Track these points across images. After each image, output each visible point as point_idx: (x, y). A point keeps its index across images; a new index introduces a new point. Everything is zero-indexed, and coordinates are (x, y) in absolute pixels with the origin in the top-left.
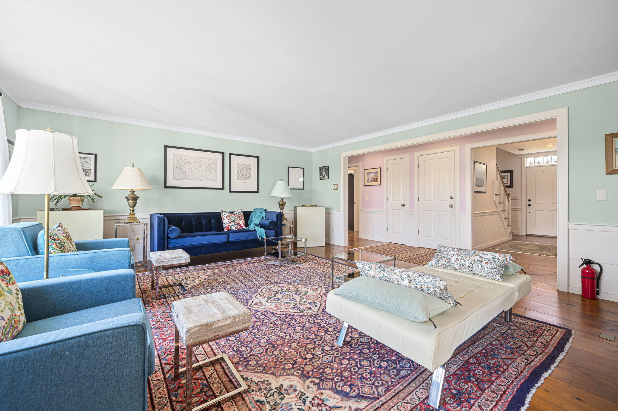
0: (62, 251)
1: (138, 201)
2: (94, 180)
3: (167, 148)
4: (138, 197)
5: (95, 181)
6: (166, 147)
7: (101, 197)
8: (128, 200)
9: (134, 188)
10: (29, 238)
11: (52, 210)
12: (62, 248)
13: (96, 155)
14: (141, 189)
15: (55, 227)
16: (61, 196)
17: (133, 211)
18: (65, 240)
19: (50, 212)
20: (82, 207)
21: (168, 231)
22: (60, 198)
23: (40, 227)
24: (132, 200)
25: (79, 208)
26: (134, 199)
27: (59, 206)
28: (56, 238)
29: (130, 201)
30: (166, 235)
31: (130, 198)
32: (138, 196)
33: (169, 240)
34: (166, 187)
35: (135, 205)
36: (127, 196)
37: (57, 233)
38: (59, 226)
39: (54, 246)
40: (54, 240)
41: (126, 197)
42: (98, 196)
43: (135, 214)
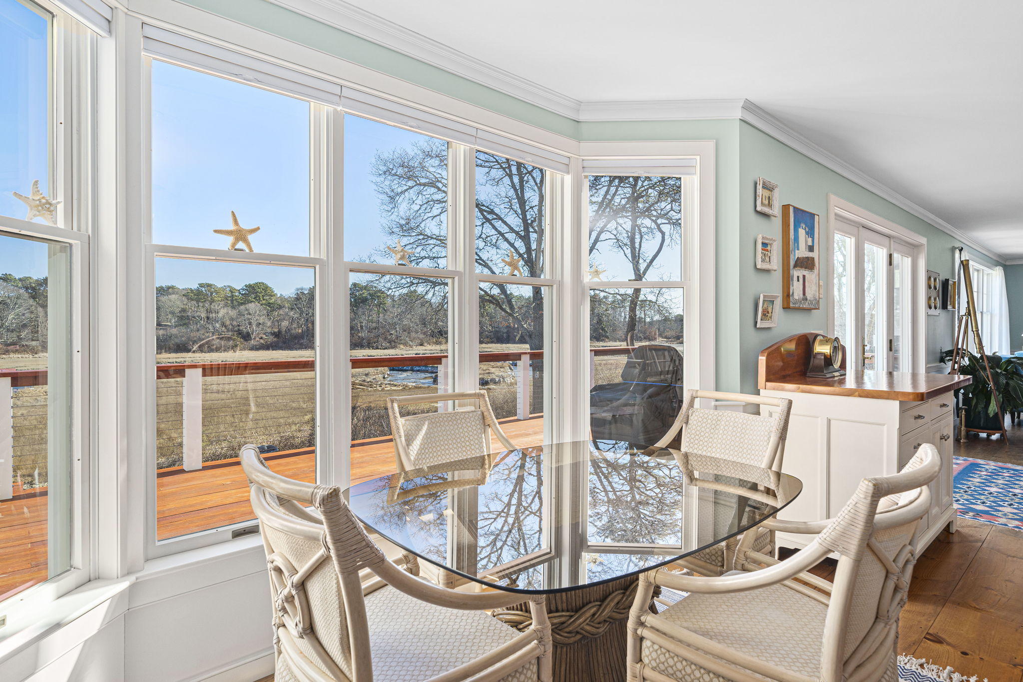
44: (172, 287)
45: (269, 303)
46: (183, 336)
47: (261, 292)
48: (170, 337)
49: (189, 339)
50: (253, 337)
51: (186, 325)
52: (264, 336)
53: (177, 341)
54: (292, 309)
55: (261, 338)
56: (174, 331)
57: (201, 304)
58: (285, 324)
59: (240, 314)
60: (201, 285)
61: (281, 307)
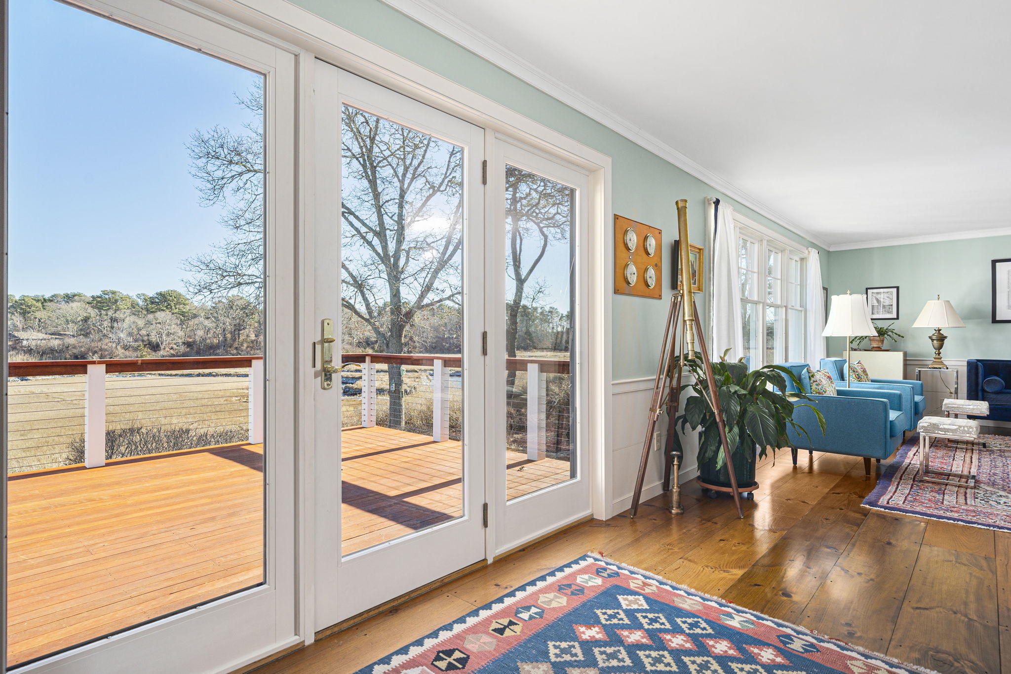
0: (859, 381)
1: (946, 341)
2: (896, 317)
3: (997, 264)
4: (946, 337)
5: (898, 318)
6: (994, 262)
7: (903, 337)
8: (932, 340)
9: (940, 326)
10: (838, 369)
11: (855, 350)
12: (859, 378)
13: (898, 288)
14: (947, 326)
15: (855, 363)
16: (862, 337)
17: (939, 354)
18: (862, 374)
19: (852, 352)
20: (883, 348)
21: (983, 381)
22: (862, 338)
23: (845, 361)
24: (938, 340)
25: (879, 349)
26: (940, 339)
27: (861, 346)
28: (856, 371)
29: (935, 342)
30: (980, 387)
31: (934, 338)
32: (945, 335)
33: (985, 394)
34: (994, 321)
35: (941, 347)
36: (931, 335)
37: (856, 367)
38: (858, 363)
39: (854, 376)
40: (854, 371)
41: (930, 337)
42: (899, 336)
43: (941, 358)
44: (79, 295)
45: (183, 312)
46: (81, 347)
47: (173, 300)
48: (67, 347)
49: (89, 350)
50: (162, 347)
51: (86, 335)
52: (175, 347)
53: (75, 351)
54: (208, 318)
55: (172, 348)
56: (72, 341)
57: (103, 312)
58: (200, 333)
59: (149, 323)
60: (105, 293)
61: (195, 316)
